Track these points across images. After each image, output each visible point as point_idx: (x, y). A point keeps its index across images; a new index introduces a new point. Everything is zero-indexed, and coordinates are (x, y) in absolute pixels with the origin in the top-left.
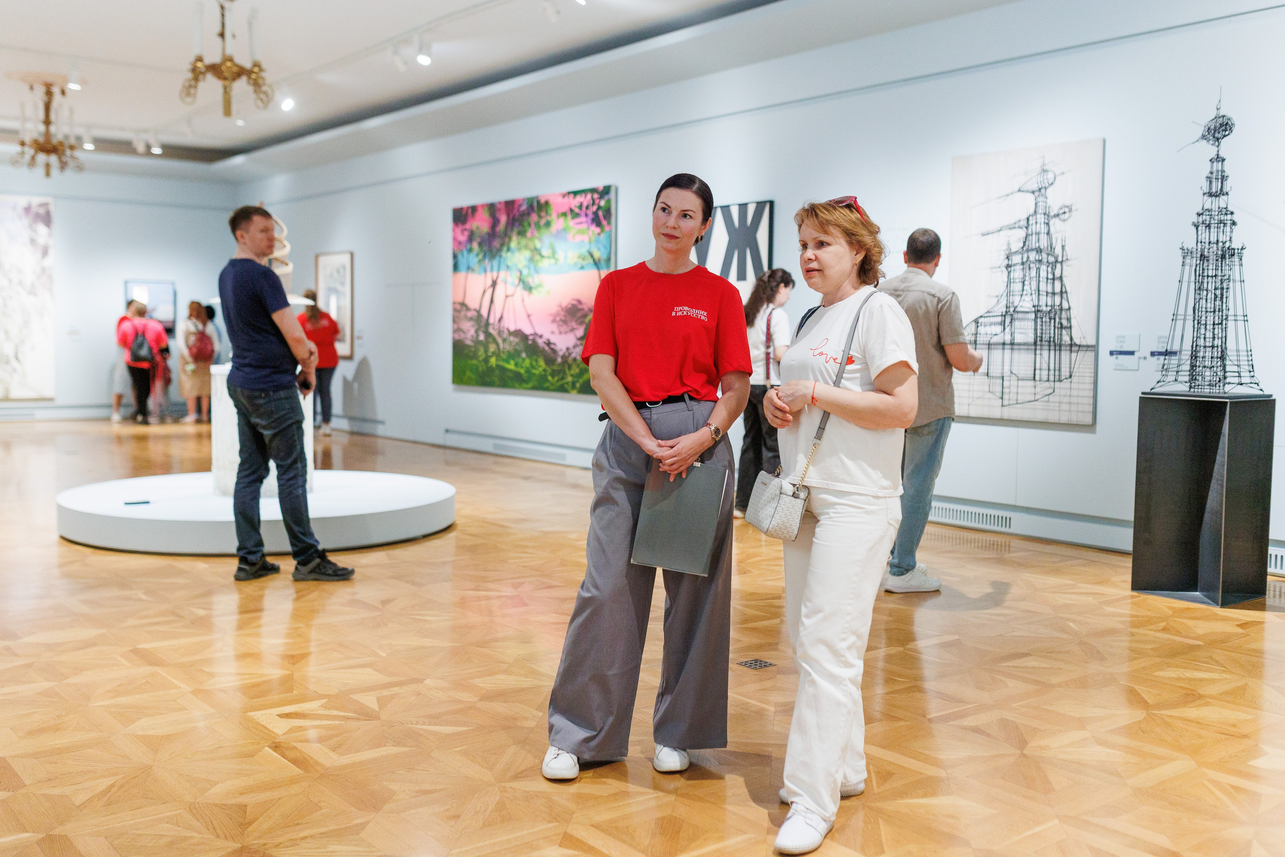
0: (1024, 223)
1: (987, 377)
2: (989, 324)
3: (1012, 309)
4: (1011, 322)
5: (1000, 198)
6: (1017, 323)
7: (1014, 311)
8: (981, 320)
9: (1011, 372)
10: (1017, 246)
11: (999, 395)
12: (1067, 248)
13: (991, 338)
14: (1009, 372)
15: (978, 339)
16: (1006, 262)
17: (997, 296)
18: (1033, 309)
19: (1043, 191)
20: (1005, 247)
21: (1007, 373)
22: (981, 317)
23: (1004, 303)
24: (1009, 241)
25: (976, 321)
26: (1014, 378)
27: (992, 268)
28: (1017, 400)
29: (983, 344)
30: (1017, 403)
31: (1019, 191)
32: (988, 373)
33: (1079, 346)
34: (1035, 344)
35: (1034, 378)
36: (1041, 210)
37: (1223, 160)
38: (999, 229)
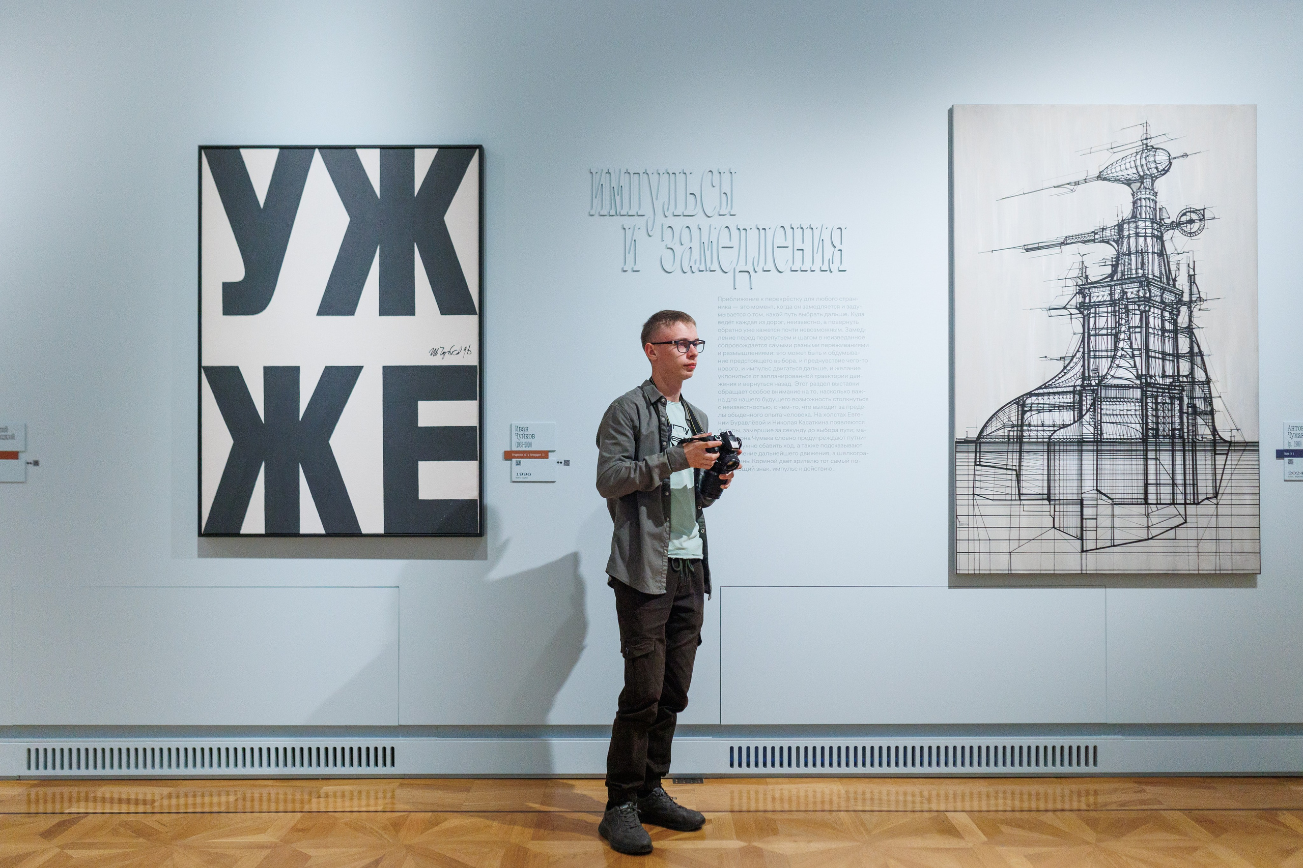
0: (1112, 233)
1: (1046, 502)
2: (1047, 407)
3: (1094, 382)
4: (1094, 404)
5: (1062, 186)
6: (1105, 406)
7: (1099, 385)
8: (1032, 401)
9: (1099, 492)
10: (1099, 272)
11: (1075, 532)
12: (1198, 279)
13: (1054, 432)
14: (1095, 492)
15: (1026, 434)
16: (1079, 299)
17: (1063, 359)
18: (1138, 382)
19: (1148, 181)
20: (1076, 273)
21: (1089, 493)
22: (1030, 394)
23: (1077, 369)
24: (1083, 263)
25: (1019, 403)
26: (1104, 501)
27: (1050, 309)
28: (1111, 540)
29: (1038, 443)
30: (1111, 546)
31: (1100, 177)
32: (1048, 495)
33: (1231, 446)
34: (1145, 440)
35: (1146, 498)
36: (1145, 213)
38: (1062, 241)
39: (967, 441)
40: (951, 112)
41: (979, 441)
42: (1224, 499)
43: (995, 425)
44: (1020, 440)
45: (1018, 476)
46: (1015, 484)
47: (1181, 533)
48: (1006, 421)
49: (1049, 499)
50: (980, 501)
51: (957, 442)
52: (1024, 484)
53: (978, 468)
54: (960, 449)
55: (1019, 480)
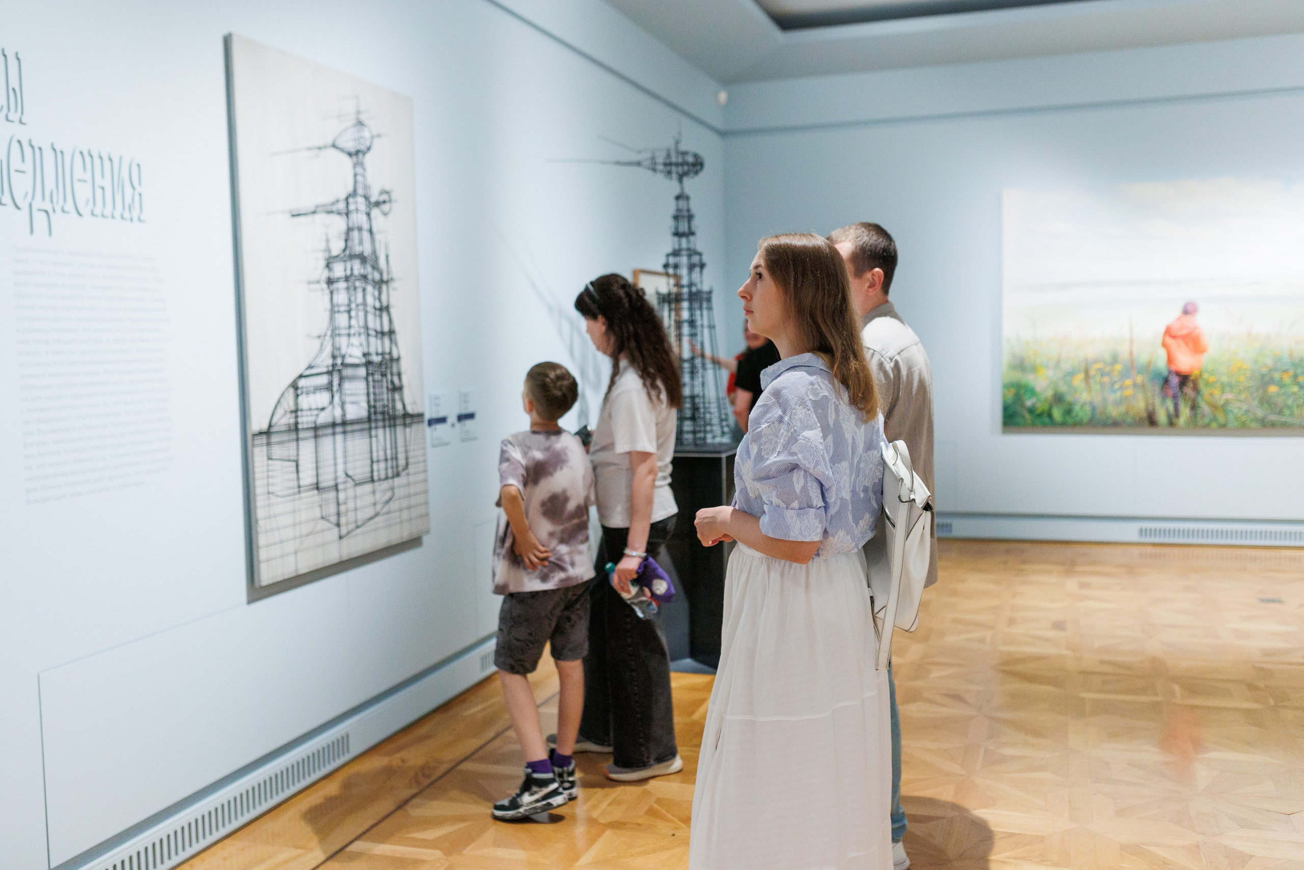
0: (341, 206)
1: (315, 492)
2: (312, 389)
3: (339, 361)
4: (340, 385)
5: (310, 149)
6: (347, 385)
7: (342, 364)
8: (302, 383)
9: (347, 475)
10: (337, 247)
11: (334, 519)
12: (391, 259)
13: (317, 415)
14: (344, 476)
15: (300, 420)
16: (325, 274)
17: (319, 337)
18: (363, 360)
19: (360, 156)
20: (323, 246)
21: (341, 477)
22: (301, 376)
23: (328, 349)
24: (327, 235)
25: (294, 386)
26: (350, 483)
27: (309, 283)
28: (356, 522)
29: (308, 429)
30: (358, 527)
31: (334, 146)
32: (317, 483)
33: (412, 416)
34: (369, 419)
35: (372, 477)
36: (360, 191)
37: (687, 198)
38: (312, 209)
39: (261, 433)
40: (227, 42)
41: (268, 433)
42: (410, 467)
43: (280, 411)
44: (297, 429)
45: (297, 466)
46: (295, 475)
47: (394, 505)
48: (287, 407)
49: (318, 488)
50: (274, 499)
51: (254, 435)
52: (301, 475)
53: (271, 462)
54: (256, 442)
55: (298, 471)
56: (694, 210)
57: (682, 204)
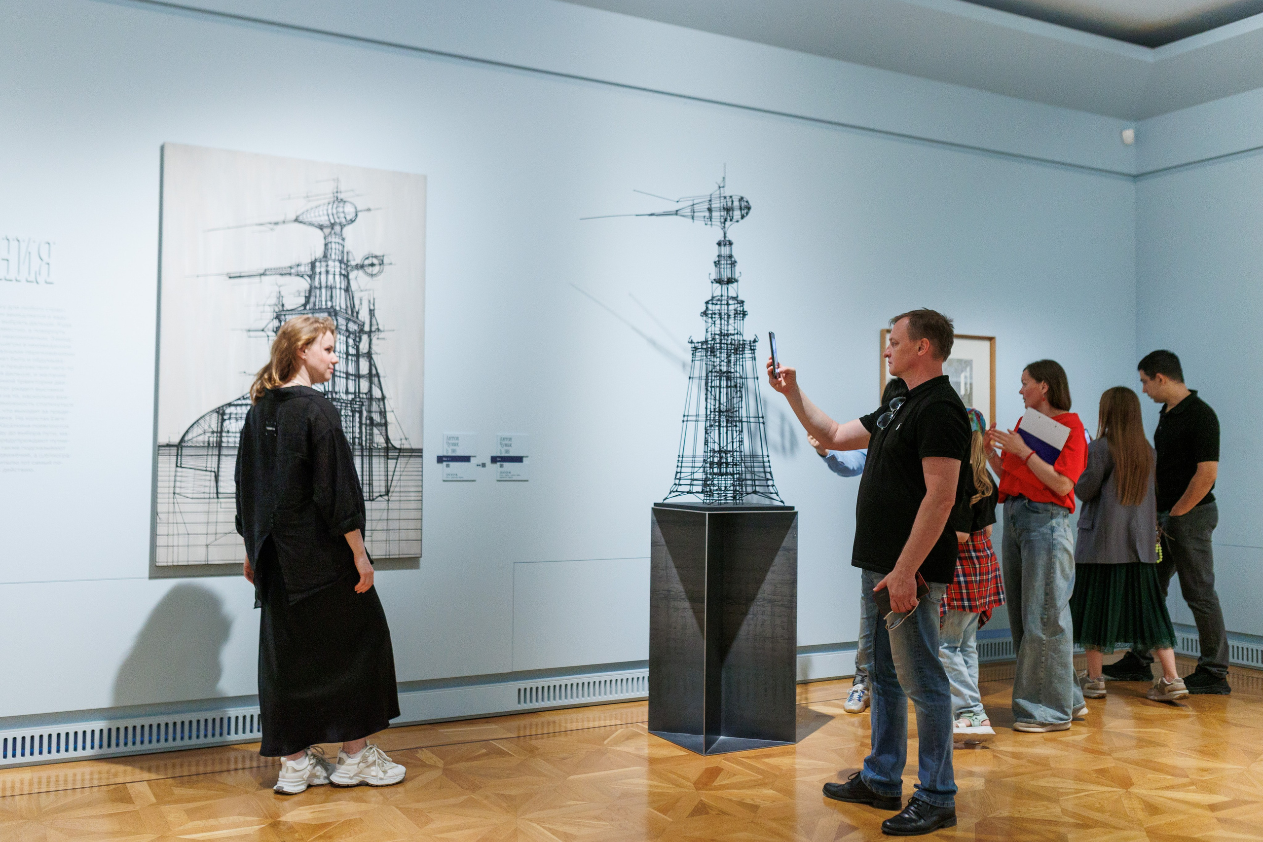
0: (306, 269)
5: (260, 224)
8: (230, 410)
10: (294, 302)
12: (377, 314)
15: (224, 440)
19: (337, 228)
20: (274, 300)
22: (229, 405)
24: (280, 292)
25: (222, 411)
27: (250, 331)
31: (296, 220)
33: (401, 452)
36: (334, 255)
37: (731, 244)
38: (262, 272)
39: (169, 446)
40: (162, 149)
41: (180, 446)
42: (393, 496)
43: (196, 431)
44: (219, 445)
45: (217, 477)
46: (213, 484)
48: (207, 428)
50: (180, 499)
51: (160, 446)
52: (221, 484)
53: (179, 469)
54: (161, 452)
55: (217, 481)
56: (736, 256)
57: (725, 251)
